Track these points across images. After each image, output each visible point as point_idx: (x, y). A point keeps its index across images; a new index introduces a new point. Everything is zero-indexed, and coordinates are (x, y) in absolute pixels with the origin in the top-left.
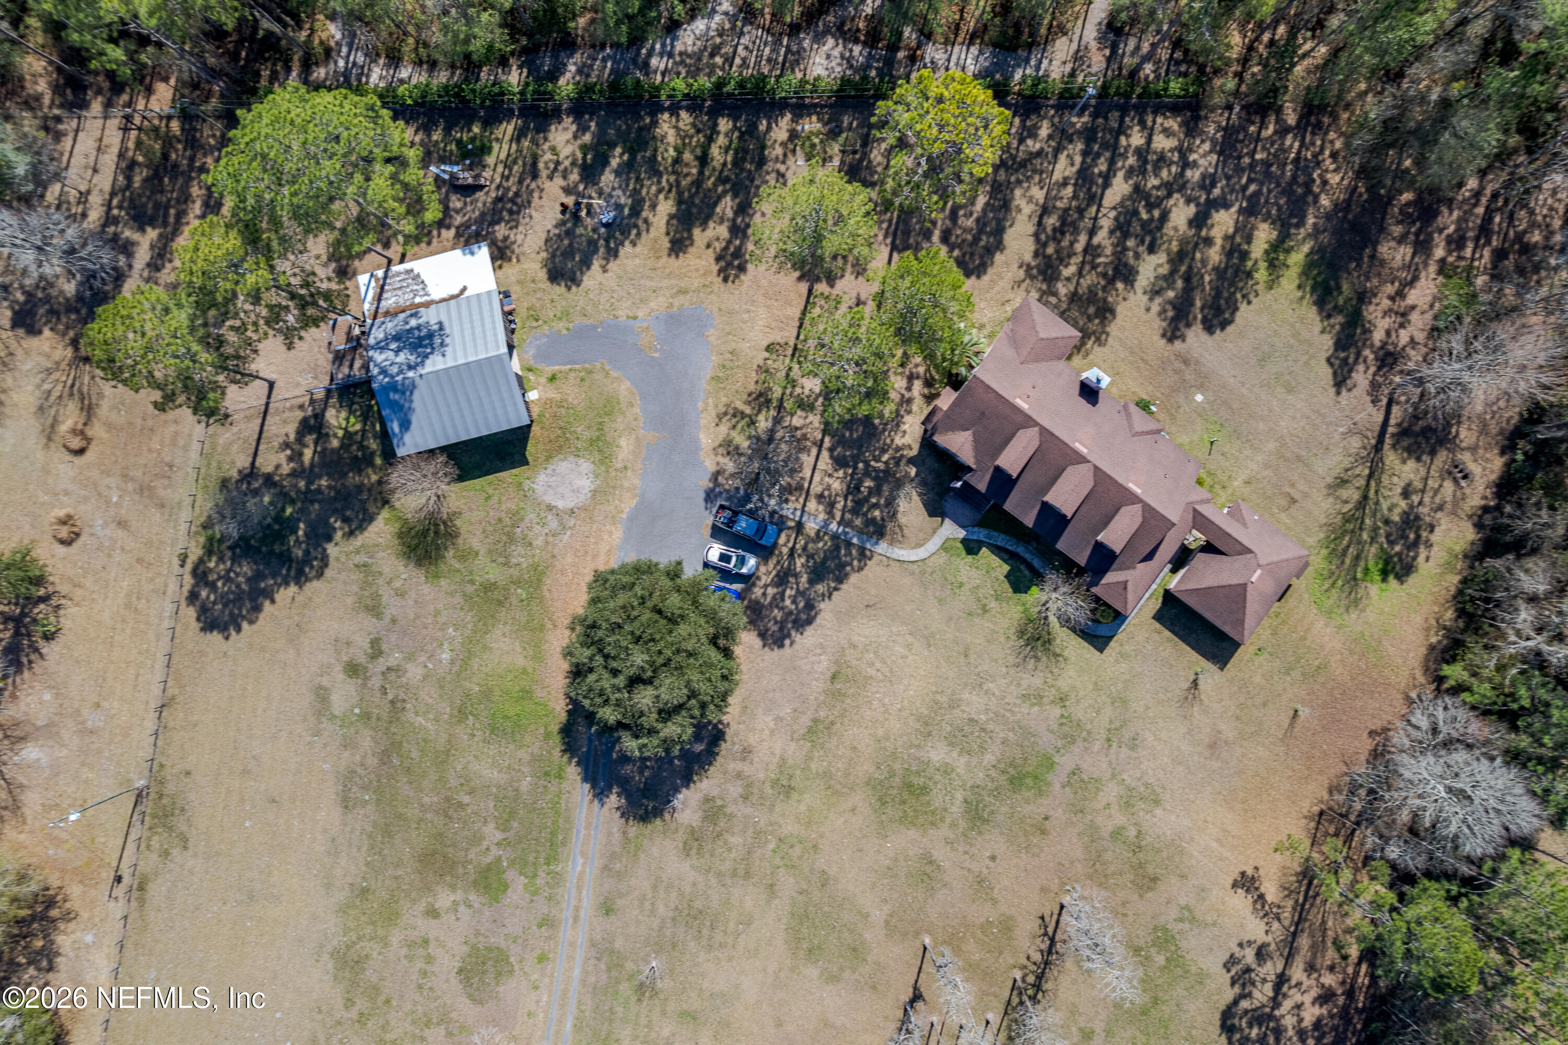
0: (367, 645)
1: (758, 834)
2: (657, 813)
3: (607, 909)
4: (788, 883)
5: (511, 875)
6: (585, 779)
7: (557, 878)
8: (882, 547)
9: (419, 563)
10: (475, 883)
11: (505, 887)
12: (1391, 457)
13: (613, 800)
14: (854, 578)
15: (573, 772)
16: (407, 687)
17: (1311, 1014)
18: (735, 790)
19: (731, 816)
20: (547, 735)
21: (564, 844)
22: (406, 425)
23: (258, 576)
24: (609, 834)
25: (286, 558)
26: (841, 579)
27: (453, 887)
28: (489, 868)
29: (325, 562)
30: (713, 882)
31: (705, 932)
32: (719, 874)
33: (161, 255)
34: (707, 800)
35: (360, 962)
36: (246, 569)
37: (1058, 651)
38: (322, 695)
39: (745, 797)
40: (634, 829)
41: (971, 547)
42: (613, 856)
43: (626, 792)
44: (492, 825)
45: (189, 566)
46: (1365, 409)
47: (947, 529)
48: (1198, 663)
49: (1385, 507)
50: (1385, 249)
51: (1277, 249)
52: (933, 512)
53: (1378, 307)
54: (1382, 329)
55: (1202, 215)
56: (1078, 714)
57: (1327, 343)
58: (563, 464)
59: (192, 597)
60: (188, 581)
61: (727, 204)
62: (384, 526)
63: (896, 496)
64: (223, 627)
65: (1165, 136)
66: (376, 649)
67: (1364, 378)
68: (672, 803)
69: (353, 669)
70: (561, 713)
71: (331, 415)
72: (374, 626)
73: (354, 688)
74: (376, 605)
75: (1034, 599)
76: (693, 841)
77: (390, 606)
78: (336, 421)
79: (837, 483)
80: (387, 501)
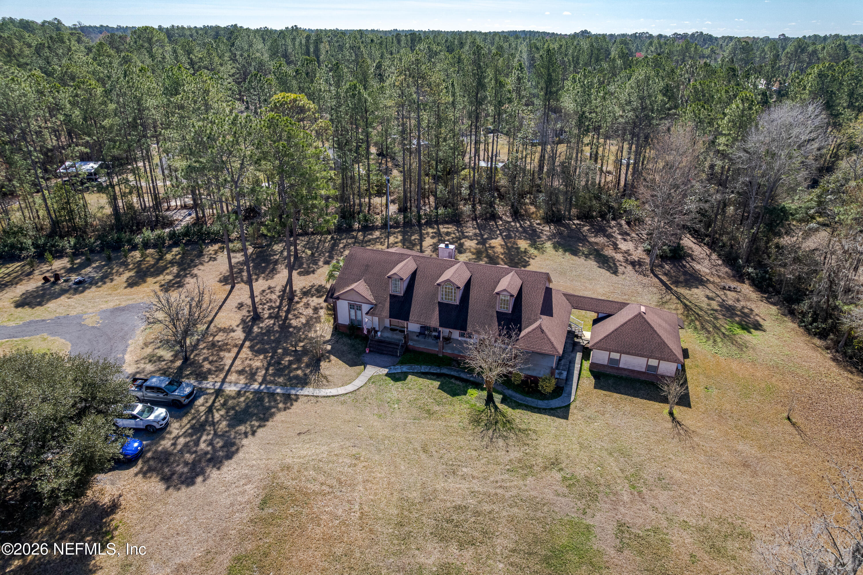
8: (308, 391)
14: (280, 417)
37: (523, 426)
41: (398, 377)
46: (645, 280)
47: (371, 371)
48: (666, 408)
49: (704, 306)
50: (593, 240)
51: (534, 245)
52: (352, 364)
53: (609, 252)
54: (619, 257)
55: (483, 242)
56: (581, 473)
57: (592, 264)
61: (173, 269)
63: (316, 361)
65: (446, 228)
67: (628, 270)
75: (475, 397)
79: (258, 363)
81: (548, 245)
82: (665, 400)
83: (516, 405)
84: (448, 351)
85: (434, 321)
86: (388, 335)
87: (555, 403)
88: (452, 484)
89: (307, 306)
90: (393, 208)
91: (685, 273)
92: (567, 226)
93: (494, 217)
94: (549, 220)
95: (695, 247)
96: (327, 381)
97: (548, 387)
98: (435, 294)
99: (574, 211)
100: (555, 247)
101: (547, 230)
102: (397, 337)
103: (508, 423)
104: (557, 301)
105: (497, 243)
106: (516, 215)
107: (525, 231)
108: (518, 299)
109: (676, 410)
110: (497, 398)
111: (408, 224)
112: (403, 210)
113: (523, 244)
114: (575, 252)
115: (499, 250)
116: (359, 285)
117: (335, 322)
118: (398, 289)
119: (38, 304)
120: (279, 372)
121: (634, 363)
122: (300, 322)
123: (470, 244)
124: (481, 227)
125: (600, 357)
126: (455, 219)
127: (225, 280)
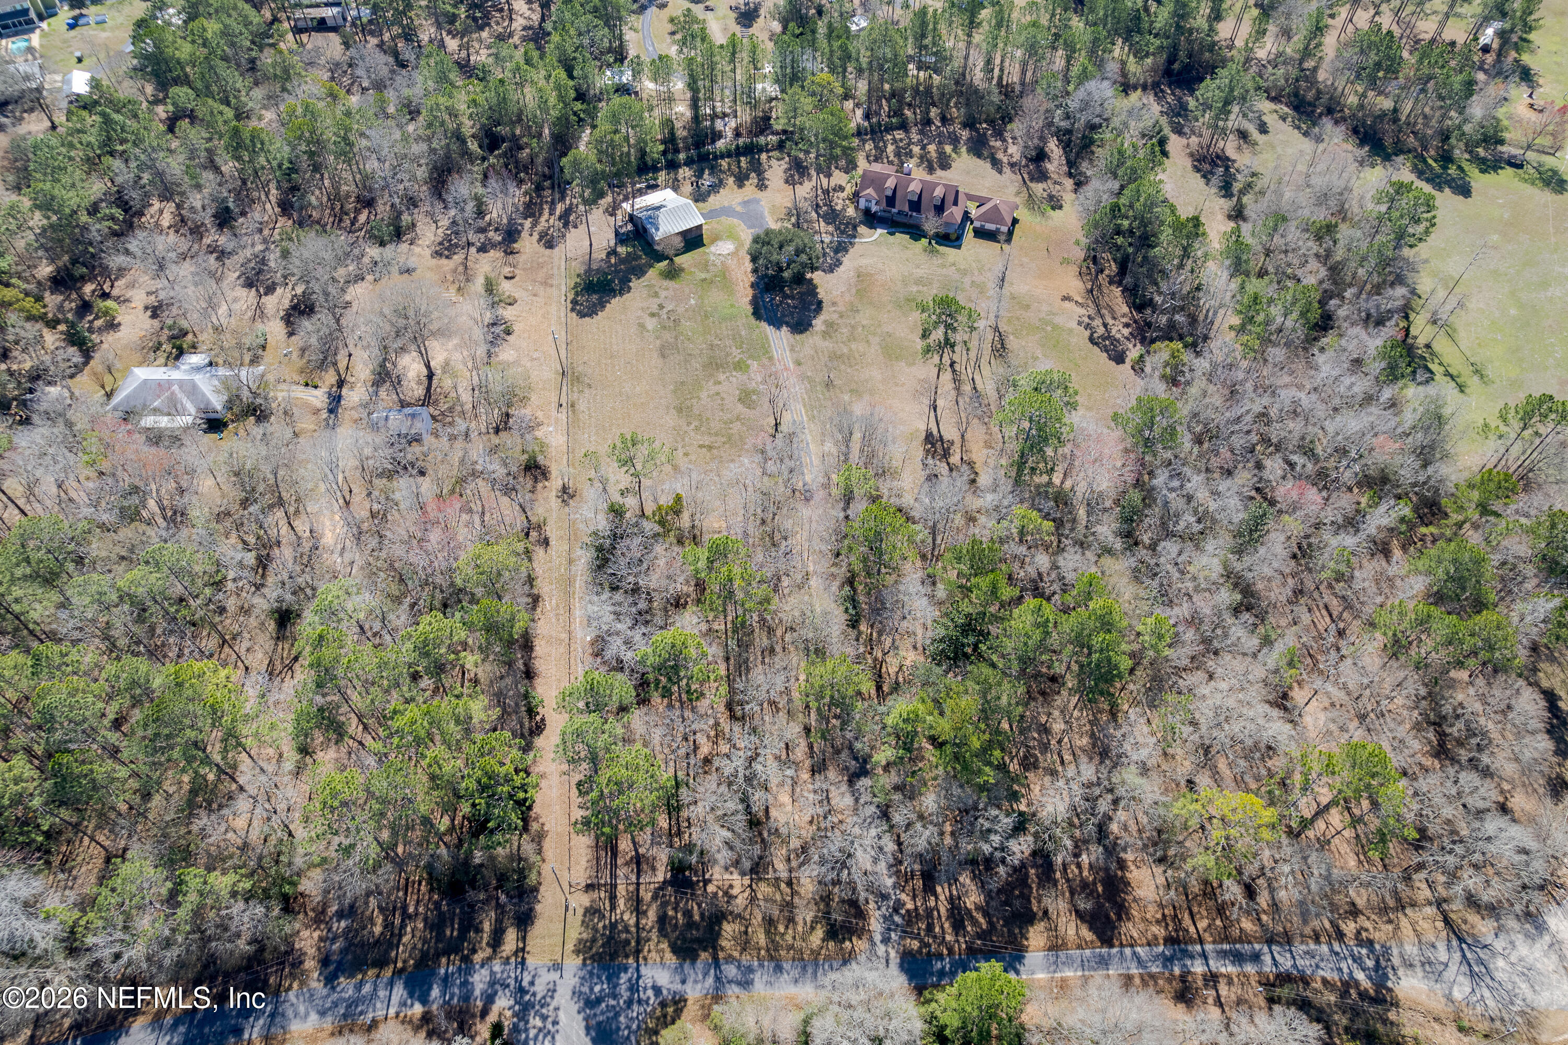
0: (656, 306)
1: (852, 327)
2: (806, 330)
3: (799, 363)
4: (875, 340)
5: (749, 362)
6: (769, 325)
7: (771, 358)
8: (857, 240)
9: (671, 279)
10: (735, 369)
11: (748, 367)
12: (1033, 185)
13: (785, 328)
14: (851, 250)
15: (764, 325)
16: (679, 315)
17: (1126, 332)
18: (835, 316)
19: (838, 324)
20: (747, 317)
21: (769, 346)
22: (657, 229)
23: (600, 299)
24: (788, 339)
25: (614, 291)
26: (846, 251)
27: (724, 372)
28: (738, 362)
29: (630, 288)
30: (841, 345)
31: (846, 361)
32: (843, 342)
33: (534, 225)
34: (825, 321)
35: (690, 408)
36: (595, 296)
37: (943, 253)
38: (642, 326)
39: (841, 317)
40: (798, 337)
41: (892, 234)
42: (792, 345)
43: (788, 324)
44: (734, 348)
45: (569, 301)
46: (1013, 176)
47: (879, 231)
48: (1000, 245)
49: (1039, 195)
50: (992, 144)
51: (955, 150)
52: (871, 228)
53: (1000, 156)
54: (1005, 160)
55: (924, 148)
56: (962, 267)
57: (988, 165)
58: (720, 243)
59: (573, 310)
60: (570, 306)
61: (753, 175)
62: (652, 273)
63: (855, 228)
64: (589, 315)
65: (899, 135)
66: (661, 307)
67: (1007, 170)
68: (810, 325)
69: (653, 315)
70: (750, 309)
71: (619, 249)
72: (658, 301)
73: (655, 320)
74: (656, 295)
75: (924, 241)
76: (826, 335)
77: (663, 294)
78: (622, 250)
79: (831, 228)
80: (651, 266)
81: (964, 149)
82: (999, 241)
83: (940, 245)
84: (911, 222)
85: (906, 209)
86: (883, 215)
87: (956, 243)
88: (918, 270)
89: (838, 198)
90: (859, 113)
91: (1040, 171)
92: (977, 130)
93: (928, 122)
94: (965, 125)
95: (1055, 149)
96: (862, 236)
97: (953, 237)
98: (906, 196)
99: (984, 117)
100: (968, 151)
101: (965, 134)
102: (887, 215)
103: (937, 251)
104: (961, 197)
105: (932, 148)
106: (944, 120)
107: (950, 137)
108: (943, 200)
109: (1004, 246)
110: (933, 242)
111: (873, 132)
112: (867, 116)
113: (948, 149)
114: (979, 155)
115: (934, 155)
116: (870, 191)
117: (857, 208)
118: (889, 193)
119: (704, 201)
120: (843, 232)
121: (990, 227)
122: (839, 208)
123: (916, 149)
124: (921, 132)
125: (977, 224)
126: (904, 126)
127: (787, 182)
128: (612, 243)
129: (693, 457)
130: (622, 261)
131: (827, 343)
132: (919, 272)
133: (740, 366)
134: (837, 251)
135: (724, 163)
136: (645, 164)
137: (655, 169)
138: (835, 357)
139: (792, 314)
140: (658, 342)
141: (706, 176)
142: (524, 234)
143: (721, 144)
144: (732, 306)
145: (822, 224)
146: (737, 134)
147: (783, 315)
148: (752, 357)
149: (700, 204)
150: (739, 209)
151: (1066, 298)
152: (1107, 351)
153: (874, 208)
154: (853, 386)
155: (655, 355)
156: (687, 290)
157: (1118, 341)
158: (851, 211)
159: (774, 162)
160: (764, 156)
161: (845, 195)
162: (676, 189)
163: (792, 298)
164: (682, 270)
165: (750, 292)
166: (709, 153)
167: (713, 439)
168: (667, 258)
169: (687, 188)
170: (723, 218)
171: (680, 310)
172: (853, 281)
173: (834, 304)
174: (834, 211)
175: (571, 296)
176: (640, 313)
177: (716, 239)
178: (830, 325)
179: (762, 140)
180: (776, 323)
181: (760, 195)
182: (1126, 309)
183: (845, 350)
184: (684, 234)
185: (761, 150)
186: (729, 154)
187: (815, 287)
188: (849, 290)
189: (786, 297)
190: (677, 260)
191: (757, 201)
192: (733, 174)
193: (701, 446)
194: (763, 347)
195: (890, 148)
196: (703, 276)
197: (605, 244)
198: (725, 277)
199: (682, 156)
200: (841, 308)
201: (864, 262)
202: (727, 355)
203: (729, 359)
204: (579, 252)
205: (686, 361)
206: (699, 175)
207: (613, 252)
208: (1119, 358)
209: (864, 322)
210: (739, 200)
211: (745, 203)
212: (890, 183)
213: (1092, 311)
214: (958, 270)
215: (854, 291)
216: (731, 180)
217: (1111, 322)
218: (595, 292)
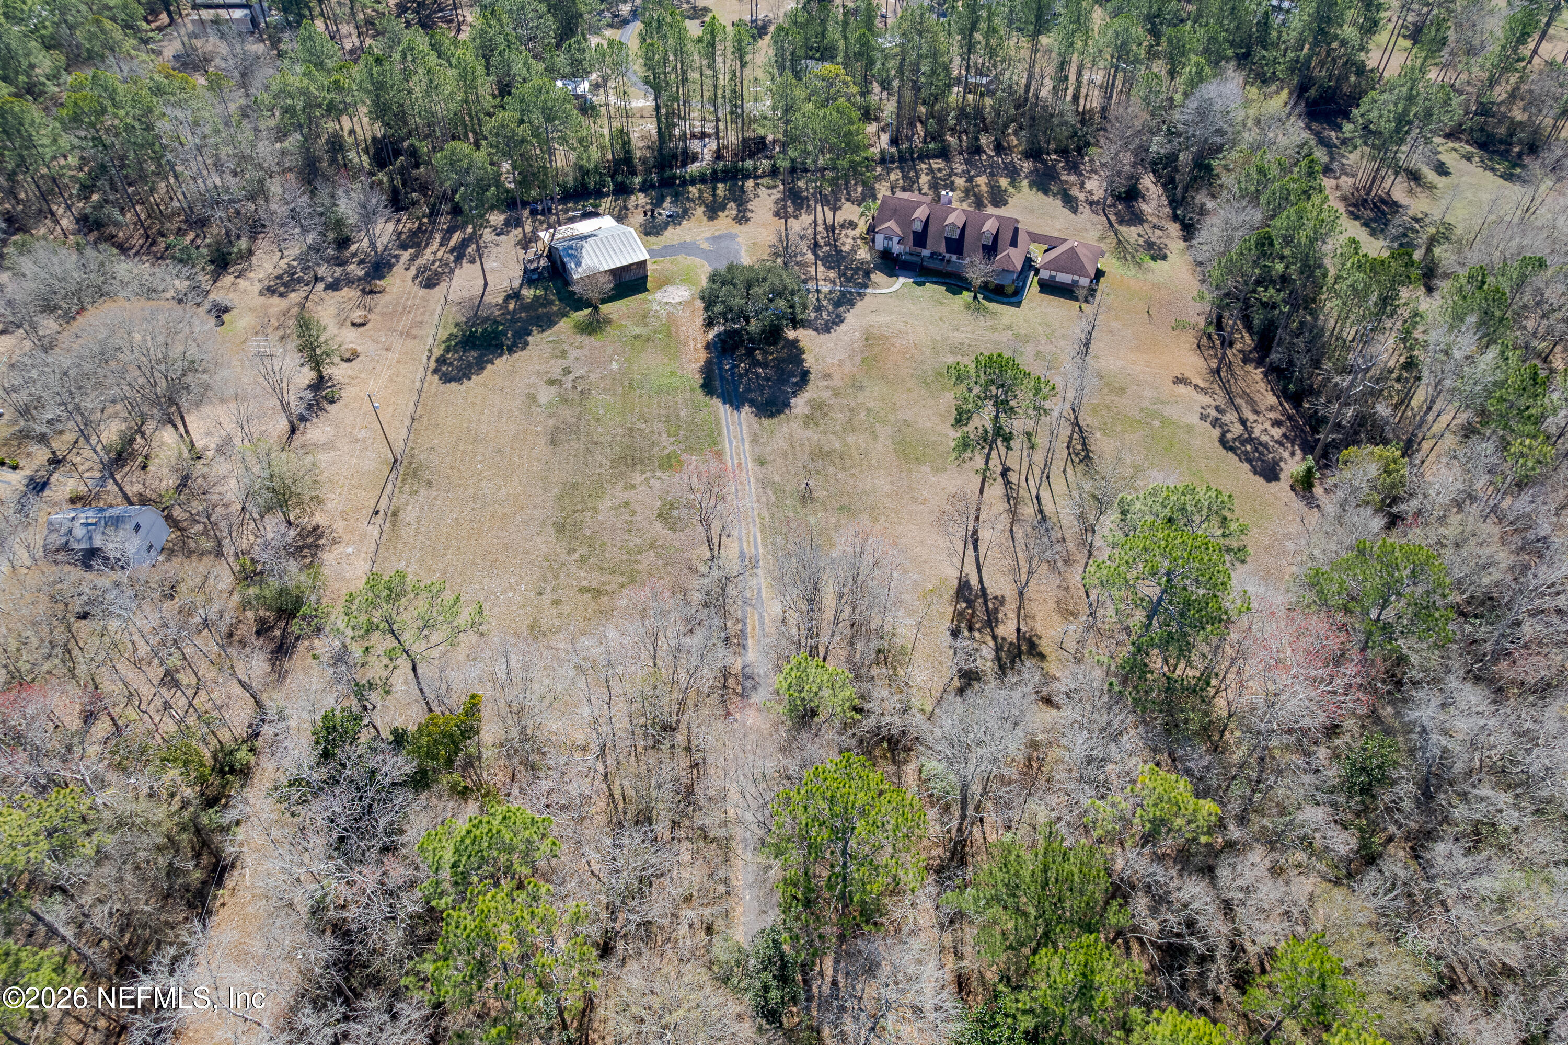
0: (559, 371)
1: (852, 410)
2: (780, 412)
3: (762, 462)
4: (884, 431)
5: (685, 457)
6: (724, 403)
7: (719, 453)
8: (869, 290)
9: (589, 334)
10: (661, 467)
11: (682, 464)
12: (1123, 229)
13: (747, 409)
14: (860, 303)
15: (716, 402)
16: (590, 384)
17: (1277, 432)
18: (827, 394)
19: (829, 406)
20: (692, 390)
21: (720, 435)
22: (578, 264)
23: (479, 357)
24: (750, 425)
25: (502, 347)
26: (853, 305)
27: (642, 472)
28: (668, 456)
29: (526, 344)
30: (831, 436)
31: (837, 461)
32: (835, 433)
34: (810, 401)
35: (578, 526)
36: (474, 354)
37: (993, 312)
38: (532, 398)
39: (836, 395)
40: (766, 422)
41: (920, 284)
42: (756, 435)
43: (752, 403)
44: (665, 435)
45: (433, 359)
46: (1095, 218)
47: (902, 280)
48: (1077, 304)
49: (1132, 241)
50: (1064, 178)
51: (1013, 183)
52: (890, 276)
53: (1075, 192)
54: (1082, 197)
55: (970, 180)
56: (1022, 332)
57: (1059, 203)
58: (670, 288)
59: (435, 371)
60: (433, 365)
61: (732, 205)
62: (564, 325)
63: (867, 274)
64: (458, 380)
65: (937, 164)
66: (567, 371)
67: (1085, 210)
68: (787, 405)
69: (551, 382)
70: (699, 379)
71: (524, 292)
72: (564, 363)
73: (553, 390)
74: (563, 354)
75: (967, 296)
76: (809, 420)
77: (573, 353)
78: (528, 293)
79: (832, 274)
80: (565, 315)
81: (1025, 183)
82: (1076, 299)
83: (990, 300)
84: (949, 269)
85: (942, 249)
86: (909, 258)
87: (1013, 300)
88: (956, 334)
89: (847, 236)
90: (885, 138)
91: (1133, 213)
92: (1044, 162)
93: (978, 150)
94: (1027, 155)
95: (1152, 187)
96: (877, 285)
97: (1010, 290)
98: (943, 232)
99: (1052, 146)
100: (1030, 186)
101: (1027, 166)
102: (914, 259)
103: (986, 309)
104: (1022, 237)
105: (982, 180)
106: (999, 148)
107: (1006, 168)
108: (996, 237)
109: (1084, 306)
110: (980, 297)
111: (902, 159)
112: (894, 141)
113: (1004, 182)
114: (1046, 191)
115: (984, 188)
116: (891, 224)
117: (871, 249)
118: (918, 227)
119: (658, 234)
120: (848, 280)
121: (1064, 278)
122: (847, 248)
123: (960, 182)
124: (967, 162)
125: (1044, 274)
126: (944, 154)
127: (777, 214)
128: (517, 283)
129: (566, 608)
130: (525, 307)
131: (809, 433)
132: (959, 337)
133: (669, 463)
134: (838, 304)
135: (694, 190)
136: (584, 186)
137: (599, 194)
138: (821, 454)
139: (761, 388)
140: (551, 422)
141: (666, 204)
142: (398, 269)
143: (693, 168)
144: (672, 374)
145: (821, 268)
146: (718, 156)
147: (747, 390)
148: (690, 450)
149: (652, 239)
150: (705, 246)
151: (1180, 380)
152: (1249, 461)
153: (896, 249)
154: (846, 501)
155: (542, 440)
156: (610, 349)
157: (1265, 446)
158: (863, 254)
159: (762, 191)
160: (750, 183)
161: (857, 232)
162: (620, 219)
163: (765, 365)
164: (608, 322)
165: (703, 355)
166: (674, 177)
167: (607, 577)
168: (587, 304)
169: (638, 218)
170: (681, 257)
171: (594, 377)
172: (858, 345)
173: (827, 376)
174: (839, 252)
175: (438, 352)
176: (534, 379)
177: (664, 282)
178: (817, 406)
179: (749, 164)
180: (734, 400)
181: (737, 229)
182: (1272, 400)
183: (837, 445)
184: (617, 273)
185: (747, 177)
186: (703, 179)
187: (801, 351)
188: (851, 358)
189: (756, 363)
190: (605, 308)
191: (732, 237)
192: (703, 203)
193: (583, 590)
194: (710, 435)
195: (924, 179)
196: (637, 331)
197: (506, 284)
198: (669, 333)
199: (638, 180)
200: (837, 382)
201: (876, 320)
202: (653, 445)
203: (655, 452)
204: (466, 294)
205: (587, 451)
206: (659, 202)
207: (515, 295)
208: (1270, 473)
209: (871, 404)
210: (708, 234)
211: (715, 239)
212: (921, 213)
213: (1221, 400)
214: (1016, 335)
215: (858, 359)
216: (700, 210)
217: (1251, 417)
218: (474, 347)
